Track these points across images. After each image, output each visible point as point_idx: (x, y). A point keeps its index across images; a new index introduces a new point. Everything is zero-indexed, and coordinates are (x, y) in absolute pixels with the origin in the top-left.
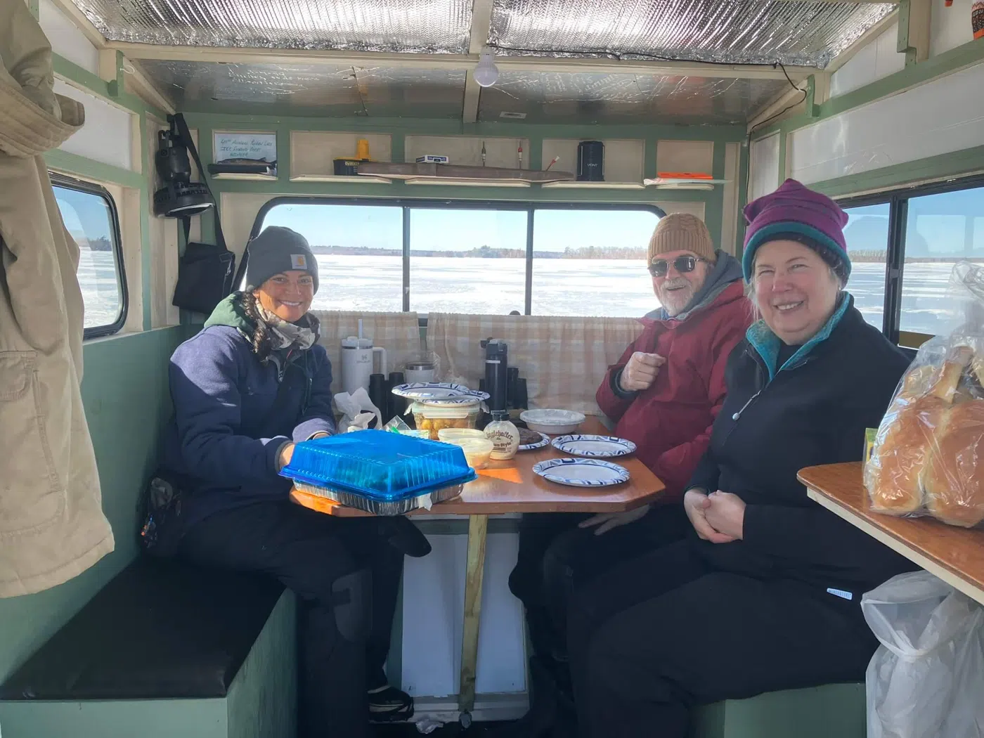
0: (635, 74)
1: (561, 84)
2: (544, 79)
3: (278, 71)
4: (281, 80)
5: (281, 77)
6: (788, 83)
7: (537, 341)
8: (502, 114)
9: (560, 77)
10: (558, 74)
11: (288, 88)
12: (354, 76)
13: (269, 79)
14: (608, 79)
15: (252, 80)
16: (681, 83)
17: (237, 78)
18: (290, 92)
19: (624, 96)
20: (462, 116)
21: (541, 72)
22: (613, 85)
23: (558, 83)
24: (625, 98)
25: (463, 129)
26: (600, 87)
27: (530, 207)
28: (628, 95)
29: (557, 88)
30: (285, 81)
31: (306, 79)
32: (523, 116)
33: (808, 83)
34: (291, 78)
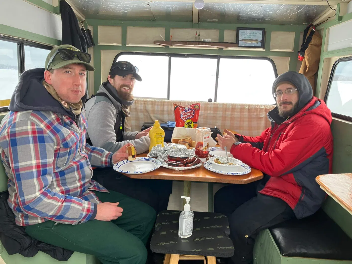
0: (262, 4)
1: (231, 8)
2: (225, 6)
3: (120, 3)
4: (122, 7)
5: (121, 5)
6: (329, 7)
7: (221, 112)
8: (208, 20)
9: (231, 5)
10: (230, 4)
11: (124, 10)
12: (149, 5)
13: (117, 6)
14: (251, 5)
15: (111, 6)
16: (282, 7)
17: (105, 5)
18: (126, 11)
19: (257, 13)
20: (193, 21)
21: (223, 3)
22: (253, 8)
23: (230, 8)
24: (258, 14)
25: (192, 26)
26: (247, 9)
27: (218, 57)
28: (259, 12)
29: (230, 9)
30: (123, 7)
31: (131, 6)
32: (217, 20)
33: (337, 7)
34: (125, 6)
